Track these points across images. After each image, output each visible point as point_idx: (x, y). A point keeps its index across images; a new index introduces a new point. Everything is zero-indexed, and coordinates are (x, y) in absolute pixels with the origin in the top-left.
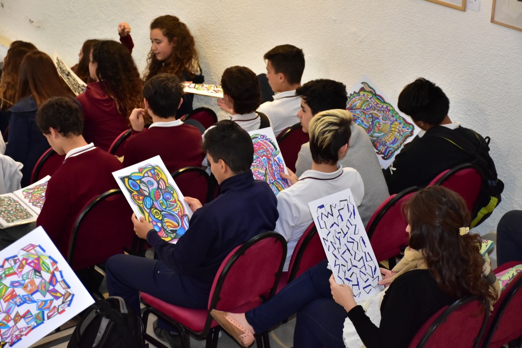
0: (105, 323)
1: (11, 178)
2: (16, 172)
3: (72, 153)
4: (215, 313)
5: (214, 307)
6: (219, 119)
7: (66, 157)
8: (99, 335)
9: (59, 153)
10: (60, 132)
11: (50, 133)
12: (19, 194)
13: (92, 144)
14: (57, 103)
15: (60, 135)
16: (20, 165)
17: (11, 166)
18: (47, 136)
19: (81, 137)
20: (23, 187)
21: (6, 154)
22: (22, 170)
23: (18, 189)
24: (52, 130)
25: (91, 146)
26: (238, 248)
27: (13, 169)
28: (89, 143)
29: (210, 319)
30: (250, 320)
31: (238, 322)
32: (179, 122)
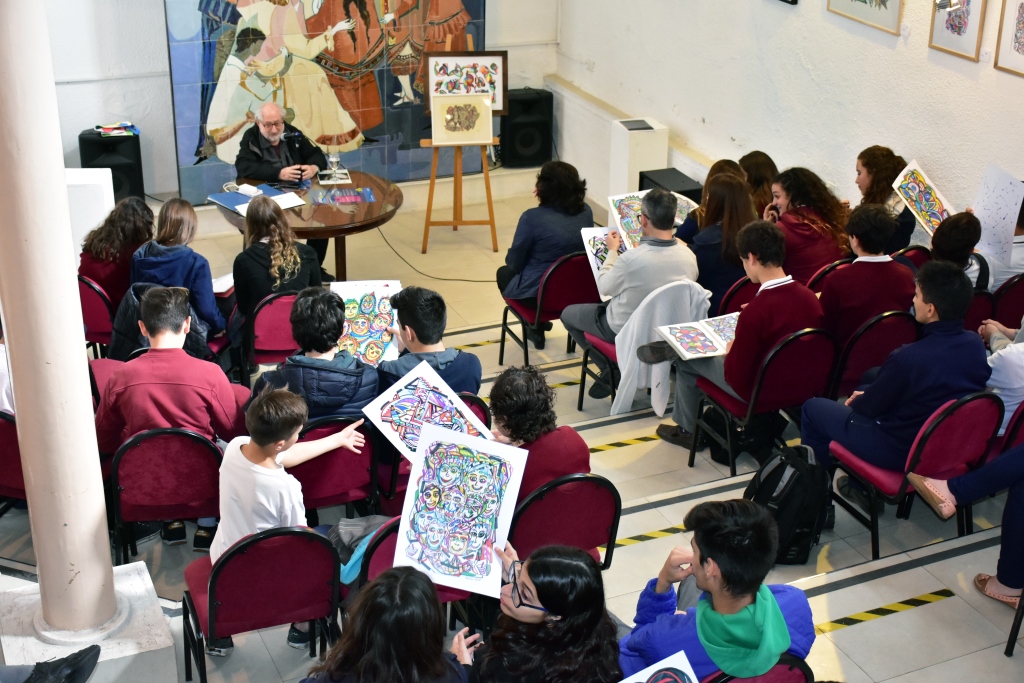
0: (789, 472)
1: (698, 307)
2: (704, 300)
3: (767, 284)
4: (913, 477)
5: (912, 469)
7: (761, 289)
8: (782, 485)
9: (753, 281)
10: (759, 259)
11: (748, 258)
12: (705, 326)
13: (790, 277)
14: (762, 229)
15: (758, 263)
16: (708, 294)
17: (699, 293)
18: (744, 261)
19: (781, 269)
20: (709, 317)
22: (710, 299)
23: (704, 318)
24: (751, 256)
25: (788, 279)
27: (701, 297)
28: (787, 275)
29: (906, 483)
30: (952, 488)
31: (939, 490)
32: (887, 258)
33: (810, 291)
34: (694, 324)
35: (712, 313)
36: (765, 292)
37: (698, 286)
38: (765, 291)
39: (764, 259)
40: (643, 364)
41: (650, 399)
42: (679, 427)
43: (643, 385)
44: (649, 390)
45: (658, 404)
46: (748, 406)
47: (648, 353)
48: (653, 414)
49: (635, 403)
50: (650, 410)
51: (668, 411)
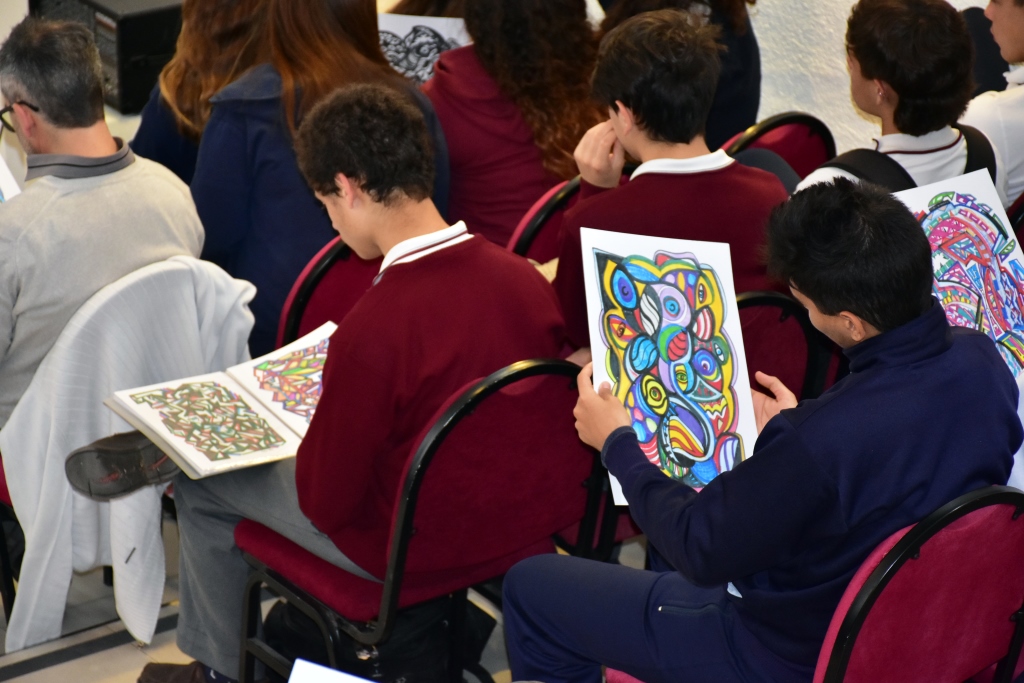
1: (221, 329)
2: (234, 309)
3: (400, 252)
6: (841, 149)
7: (385, 265)
9: (363, 253)
10: (366, 188)
11: (336, 190)
12: (245, 376)
13: (461, 226)
14: (359, 102)
15: (367, 197)
16: (246, 290)
17: (219, 292)
18: (326, 201)
19: (428, 205)
20: (255, 354)
21: (207, 255)
22: (253, 305)
23: (239, 361)
24: (342, 181)
25: (457, 233)
26: (900, 535)
27: (227, 302)
28: (451, 222)
32: (720, 159)
33: (517, 259)
34: (217, 377)
35: (261, 342)
36: (397, 270)
37: (212, 269)
38: (392, 269)
39: (380, 184)
40: (82, 501)
41: (111, 597)
42: (200, 667)
43: (88, 558)
44: (108, 572)
45: (137, 609)
46: (381, 587)
47: (95, 469)
48: (124, 638)
49: (69, 612)
50: (114, 628)
51: (165, 625)
